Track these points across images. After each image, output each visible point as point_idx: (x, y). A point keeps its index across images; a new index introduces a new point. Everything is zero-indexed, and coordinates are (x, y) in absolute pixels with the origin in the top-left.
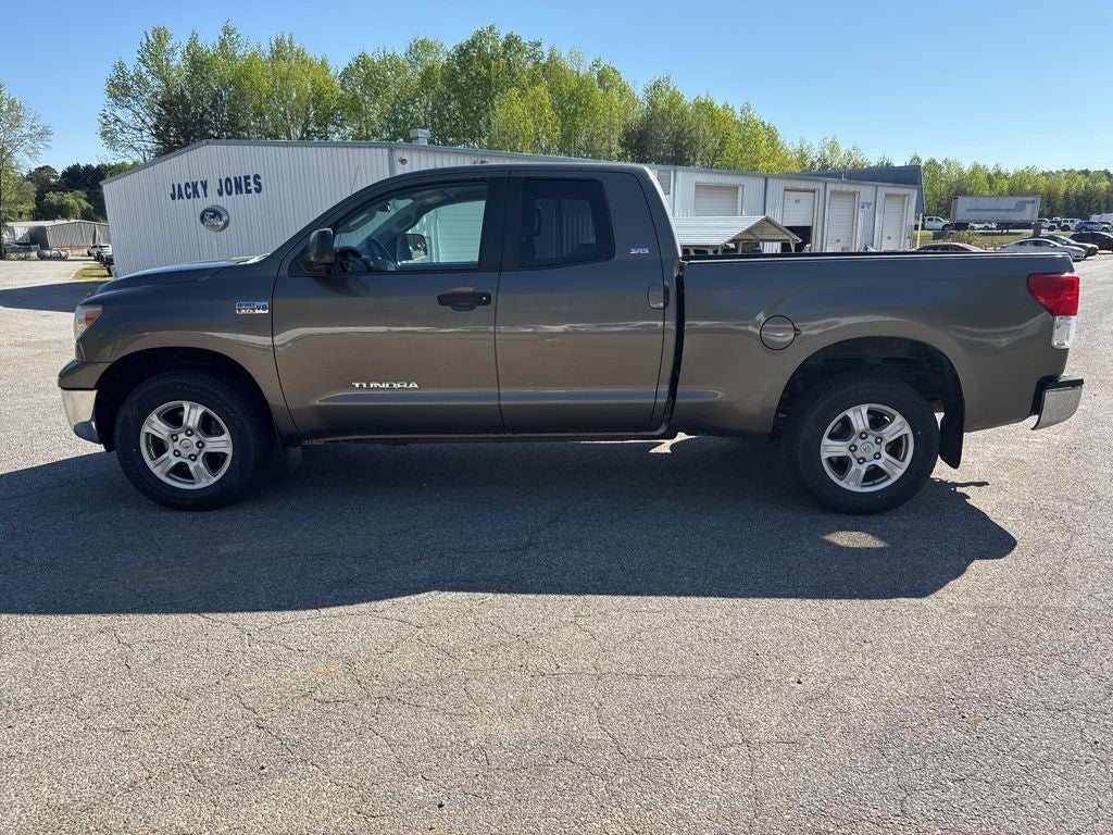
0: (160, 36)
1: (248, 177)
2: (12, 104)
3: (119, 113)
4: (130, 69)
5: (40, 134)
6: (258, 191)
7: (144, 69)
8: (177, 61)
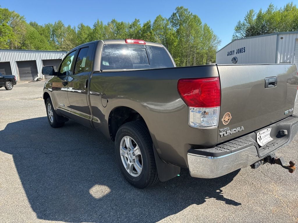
0: (251, 12)
1: (242, 48)
2: (214, 36)
3: (237, 34)
4: (242, 22)
5: (219, 42)
6: (244, 52)
7: (245, 22)
8: (255, 18)
